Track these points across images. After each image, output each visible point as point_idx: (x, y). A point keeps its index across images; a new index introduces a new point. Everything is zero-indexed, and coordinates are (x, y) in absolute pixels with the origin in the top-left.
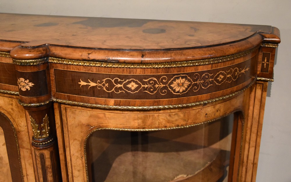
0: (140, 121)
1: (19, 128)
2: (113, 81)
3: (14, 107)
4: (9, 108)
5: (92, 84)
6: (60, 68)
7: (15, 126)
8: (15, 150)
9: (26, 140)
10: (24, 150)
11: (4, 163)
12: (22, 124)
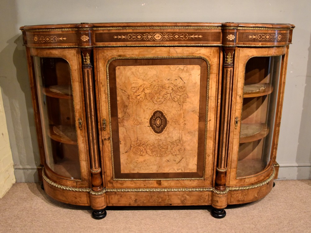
0: (267, 52)
1: (212, 63)
2: (262, 35)
3: (212, 53)
4: (208, 55)
5: (254, 37)
6: (241, 31)
7: (210, 63)
8: (206, 76)
9: (215, 69)
10: (213, 75)
11: (197, 85)
12: (214, 61)
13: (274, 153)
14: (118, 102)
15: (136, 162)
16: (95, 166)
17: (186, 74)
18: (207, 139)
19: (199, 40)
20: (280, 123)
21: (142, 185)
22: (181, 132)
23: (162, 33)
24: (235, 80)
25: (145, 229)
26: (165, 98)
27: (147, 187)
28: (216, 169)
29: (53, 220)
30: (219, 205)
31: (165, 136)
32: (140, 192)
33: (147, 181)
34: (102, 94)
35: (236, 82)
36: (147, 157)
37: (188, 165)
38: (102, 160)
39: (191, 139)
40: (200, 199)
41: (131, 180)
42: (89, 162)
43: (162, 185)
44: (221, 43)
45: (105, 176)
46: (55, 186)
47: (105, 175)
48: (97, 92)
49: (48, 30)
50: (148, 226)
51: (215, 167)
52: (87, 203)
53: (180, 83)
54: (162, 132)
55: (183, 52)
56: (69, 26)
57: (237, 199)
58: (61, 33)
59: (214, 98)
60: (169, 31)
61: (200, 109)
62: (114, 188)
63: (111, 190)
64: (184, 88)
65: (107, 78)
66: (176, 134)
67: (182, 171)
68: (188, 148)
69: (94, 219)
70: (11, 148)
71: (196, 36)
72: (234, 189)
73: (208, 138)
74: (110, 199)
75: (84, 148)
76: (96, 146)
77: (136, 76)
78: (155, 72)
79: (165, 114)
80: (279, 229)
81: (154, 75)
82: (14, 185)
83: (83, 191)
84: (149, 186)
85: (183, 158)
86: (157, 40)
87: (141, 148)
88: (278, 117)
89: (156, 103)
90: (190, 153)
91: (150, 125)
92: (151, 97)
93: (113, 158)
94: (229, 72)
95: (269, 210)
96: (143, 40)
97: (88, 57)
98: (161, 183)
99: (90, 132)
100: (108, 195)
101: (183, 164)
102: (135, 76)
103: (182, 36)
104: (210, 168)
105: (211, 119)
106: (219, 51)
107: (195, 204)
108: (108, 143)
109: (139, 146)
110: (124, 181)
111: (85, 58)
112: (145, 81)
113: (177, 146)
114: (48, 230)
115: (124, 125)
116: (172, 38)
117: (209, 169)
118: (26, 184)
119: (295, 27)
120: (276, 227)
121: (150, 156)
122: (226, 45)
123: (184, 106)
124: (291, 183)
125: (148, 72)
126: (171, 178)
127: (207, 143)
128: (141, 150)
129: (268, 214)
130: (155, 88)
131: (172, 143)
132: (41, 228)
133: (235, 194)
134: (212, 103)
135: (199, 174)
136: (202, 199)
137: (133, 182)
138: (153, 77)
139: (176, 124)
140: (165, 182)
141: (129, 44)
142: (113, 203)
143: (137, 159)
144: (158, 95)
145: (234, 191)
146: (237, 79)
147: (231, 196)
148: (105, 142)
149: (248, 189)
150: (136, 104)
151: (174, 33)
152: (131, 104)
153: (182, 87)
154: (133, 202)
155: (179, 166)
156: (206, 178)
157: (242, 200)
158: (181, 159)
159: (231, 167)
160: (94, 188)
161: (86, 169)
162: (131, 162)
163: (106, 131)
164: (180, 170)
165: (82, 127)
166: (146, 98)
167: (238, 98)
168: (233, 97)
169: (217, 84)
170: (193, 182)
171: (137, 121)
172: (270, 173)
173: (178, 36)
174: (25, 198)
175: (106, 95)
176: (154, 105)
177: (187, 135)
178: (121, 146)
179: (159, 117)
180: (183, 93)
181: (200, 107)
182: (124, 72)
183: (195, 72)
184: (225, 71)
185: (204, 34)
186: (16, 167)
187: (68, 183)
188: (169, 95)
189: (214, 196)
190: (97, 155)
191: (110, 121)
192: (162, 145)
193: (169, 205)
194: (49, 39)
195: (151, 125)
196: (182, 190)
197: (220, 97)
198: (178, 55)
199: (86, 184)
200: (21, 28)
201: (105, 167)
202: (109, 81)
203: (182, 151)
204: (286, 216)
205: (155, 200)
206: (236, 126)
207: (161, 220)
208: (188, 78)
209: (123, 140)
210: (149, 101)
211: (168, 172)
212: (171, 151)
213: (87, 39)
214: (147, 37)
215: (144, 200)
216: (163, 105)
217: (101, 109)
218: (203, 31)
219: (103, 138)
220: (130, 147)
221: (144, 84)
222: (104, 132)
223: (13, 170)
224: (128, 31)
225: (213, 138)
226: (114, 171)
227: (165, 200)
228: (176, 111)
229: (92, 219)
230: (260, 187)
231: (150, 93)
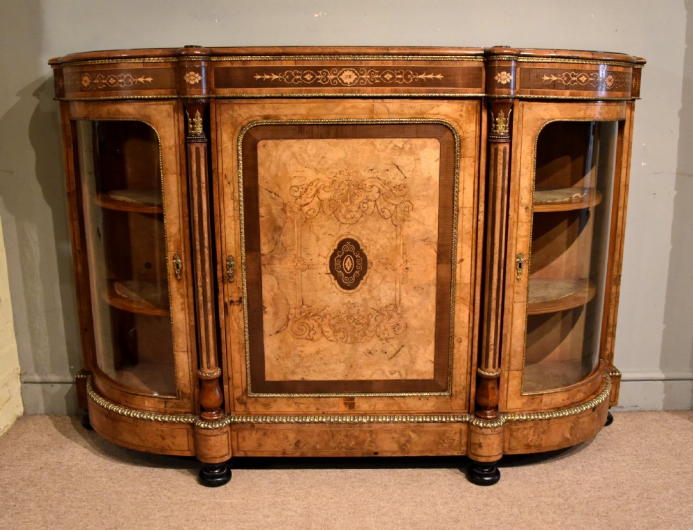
0: (582, 112)
1: (465, 135)
2: (570, 75)
3: (463, 113)
4: (456, 116)
5: (554, 78)
6: (526, 66)
7: (460, 133)
8: (452, 163)
9: (470, 148)
10: (467, 159)
11: (432, 183)
12: (470, 130)
13: (608, 346)
14: (261, 219)
15: (299, 356)
16: (208, 362)
17: (409, 157)
18: (457, 302)
19: (435, 83)
20: (620, 276)
21: (313, 409)
22: (398, 286)
23: (357, 68)
24: (515, 171)
25: (318, 506)
26: (363, 211)
27: (324, 413)
28: (477, 373)
29: (110, 487)
30: (483, 455)
31: (364, 296)
32: (307, 425)
33: (322, 399)
34: (226, 201)
35: (517, 176)
36: (323, 343)
37: (414, 363)
38: (224, 350)
39: (420, 303)
40: (441, 441)
41: (288, 397)
42: (195, 354)
43: (357, 409)
44: (484, 91)
45: (231, 389)
46: (117, 413)
47: (230, 384)
48: (216, 195)
49: (115, 61)
50: (325, 499)
51: (474, 368)
52: (189, 450)
53: (395, 178)
54: (357, 286)
55: (403, 111)
56: (158, 53)
57: (525, 443)
58: (141, 66)
59: (470, 211)
60: (372, 64)
61: (441, 235)
62: (248, 414)
63: (242, 418)
64: (405, 190)
65: (238, 166)
66: (388, 292)
67: (401, 375)
68: (414, 323)
69: (203, 487)
70: (16, 334)
71: (430, 76)
72: (517, 418)
73: (457, 299)
74: (240, 439)
75: (184, 321)
76: (210, 318)
77: (301, 161)
78: (341, 154)
79: (363, 245)
80: (619, 506)
81: (339, 160)
82: (19, 419)
83: (180, 422)
84: (327, 410)
85: (403, 346)
86: (346, 83)
87: (311, 322)
88: (615, 264)
89: (343, 221)
90: (419, 335)
91: (331, 269)
92: (333, 208)
93: (248, 346)
94: (501, 154)
95: (597, 469)
96: (316, 84)
97: (198, 120)
98: (354, 403)
99: (200, 284)
100: (235, 431)
101: (403, 359)
102: (299, 163)
103: (400, 76)
104: (464, 370)
105: (463, 257)
106: (479, 108)
107: (431, 452)
108: (237, 311)
109: (306, 317)
110: (272, 400)
111: (192, 120)
112: (320, 172)
113: (389, 318)
114: (100, 508)
115: (273, 271)
116: (378, 79)
117: (461, 372)
118: (48, 417)
119: (645, 63)
120: (612, 503)
121: (331, 341)
122: (494, 93)
123: (405, 228)
124: (651, 416)
125: (326, 153)
126: (376, 392)
127: (457, 313)
128: (310, 328)
129: (594, 478)
130: (341, 188)
131: (378, 312)
132: (83, 503)
133: (518, 429)
134: (466, 223)
135: (440, 383)
136: (446, 441)
137: (291, 402)
138: (336, 164)
139: (386, 269)
140: (364, 403)
141: (286, 91)
142: (246, 449)
143: (301, 349)
144: (348, 203)
145: (517, 423)
146: (518, 170)
147: (511, 435)
148: (230, 308)
149: (549, 419)
150: (300, 224)
151: (382, 70)
152: (289, 224)
153: (400, 185)
154: (292, 447)
155: (395, 365)
156: (454, 393)
157: (537, 444)
158: (398, 349)
159: (509, 367)
160: (205, 413)
161: (187, 371)
162: (288, 356)
163: (233, 284)
164: (397, 373)
165: (181, 274)
166: (321, 209)
167: (522, 211)
168: (510, 210)
169: (476, 181)
170: (426, 401)
171: (302, 262)
172: (599, 388)
173: (391, 76)
174: (46, 446)
175: (236, 204)
176: (340, 226)
177: (412, 293)
178: (265, 317)
179: (351, 254)
180: (402, 199)
181: (440, 231)
182: (274, 153)
183: (429, 154)
184: (493, 150)
185: (446, 72)
186: (25, 379)
187: (147, 403)
188: (372, 204)
189: (473, 434)
190: (214, 337)
191: (243, 261)
192: (356, 317)
193: (373, 455)
194: (114, 81)
195: (333, 271)
196: (400, 420)
197: (482, 208)
198: (391, 116)
199: (187, 405)
200: (51, 62)
201: (229, 365)
202: (243, 172)
203: (401, 331)
204: (635, 481)
205: (340, 443)
206: (518, 274)
207: (354, 487)
208: (414, 166)
209: (271, 304)
210: (329, 218)
211: (369, 379)
212: (376, 331)
213: (197, 81)
214: (326, 77)
215: (317, 443)
216: (359, 226)
217: (223, 234)
218: (444, 65)
219: (226, 299)
220: (286, 320)
221: (318, 180)
222: (230, 285)
223: (19, 384)
224: (285, 64)
225: (468, 299)
226: (249, 375)
227: (364, 441)
228: (387, 240)
229: (199, 486)
230: (575, 414)
231: (330, 200)
